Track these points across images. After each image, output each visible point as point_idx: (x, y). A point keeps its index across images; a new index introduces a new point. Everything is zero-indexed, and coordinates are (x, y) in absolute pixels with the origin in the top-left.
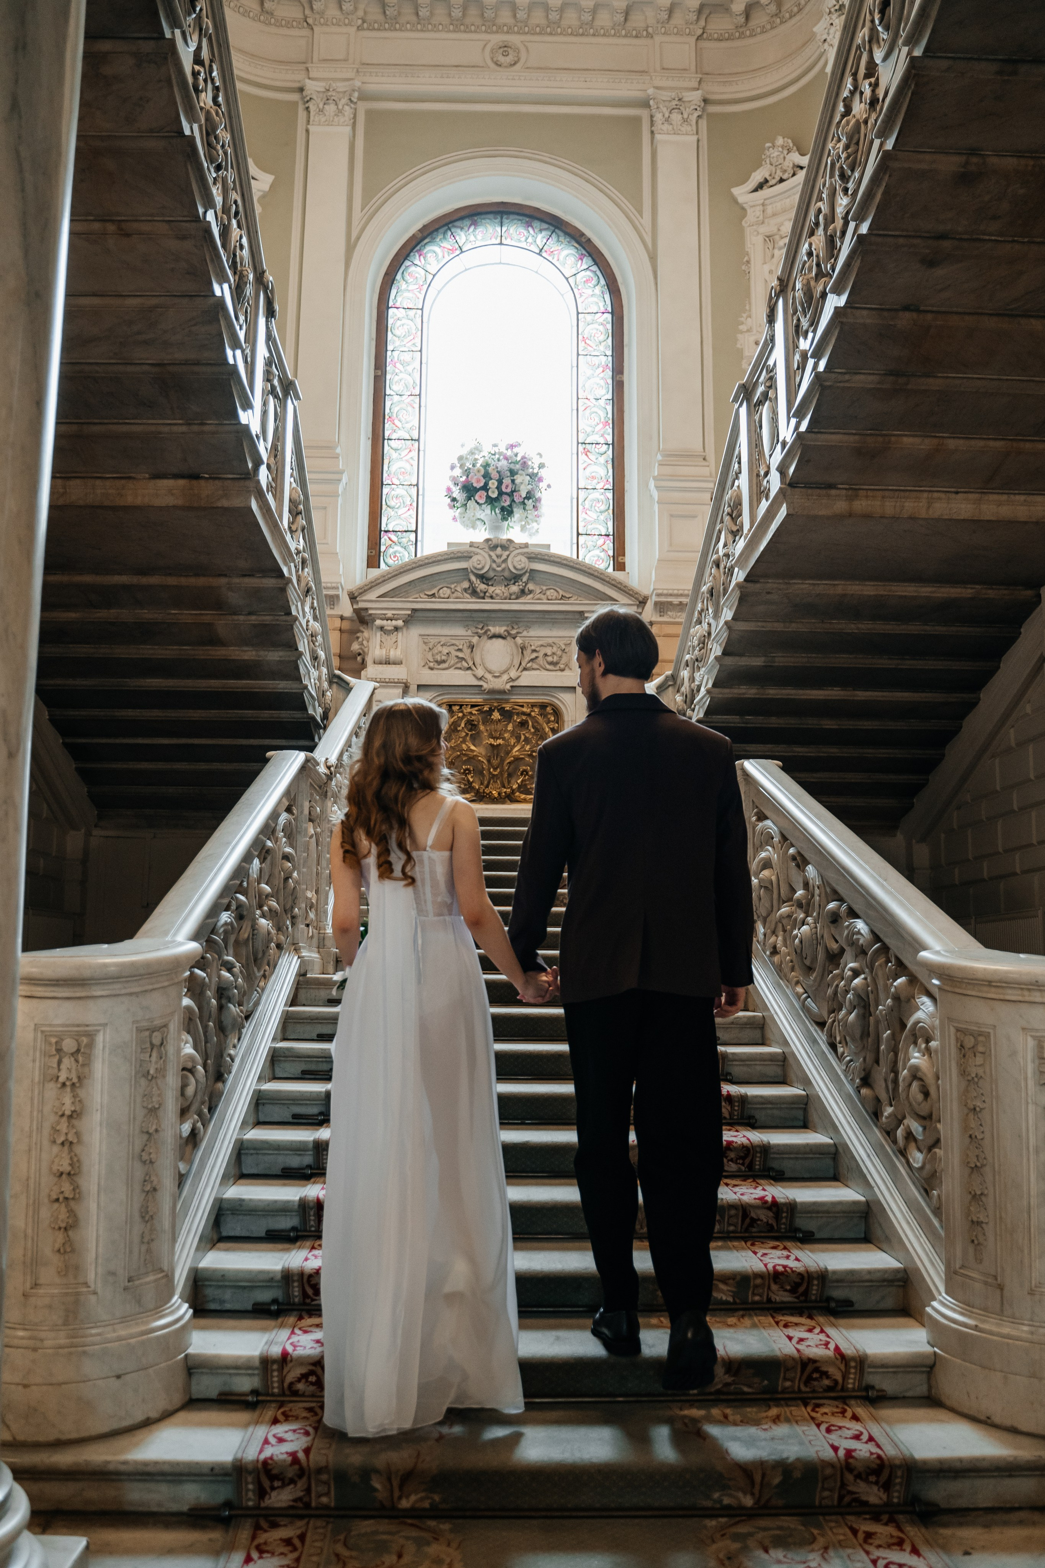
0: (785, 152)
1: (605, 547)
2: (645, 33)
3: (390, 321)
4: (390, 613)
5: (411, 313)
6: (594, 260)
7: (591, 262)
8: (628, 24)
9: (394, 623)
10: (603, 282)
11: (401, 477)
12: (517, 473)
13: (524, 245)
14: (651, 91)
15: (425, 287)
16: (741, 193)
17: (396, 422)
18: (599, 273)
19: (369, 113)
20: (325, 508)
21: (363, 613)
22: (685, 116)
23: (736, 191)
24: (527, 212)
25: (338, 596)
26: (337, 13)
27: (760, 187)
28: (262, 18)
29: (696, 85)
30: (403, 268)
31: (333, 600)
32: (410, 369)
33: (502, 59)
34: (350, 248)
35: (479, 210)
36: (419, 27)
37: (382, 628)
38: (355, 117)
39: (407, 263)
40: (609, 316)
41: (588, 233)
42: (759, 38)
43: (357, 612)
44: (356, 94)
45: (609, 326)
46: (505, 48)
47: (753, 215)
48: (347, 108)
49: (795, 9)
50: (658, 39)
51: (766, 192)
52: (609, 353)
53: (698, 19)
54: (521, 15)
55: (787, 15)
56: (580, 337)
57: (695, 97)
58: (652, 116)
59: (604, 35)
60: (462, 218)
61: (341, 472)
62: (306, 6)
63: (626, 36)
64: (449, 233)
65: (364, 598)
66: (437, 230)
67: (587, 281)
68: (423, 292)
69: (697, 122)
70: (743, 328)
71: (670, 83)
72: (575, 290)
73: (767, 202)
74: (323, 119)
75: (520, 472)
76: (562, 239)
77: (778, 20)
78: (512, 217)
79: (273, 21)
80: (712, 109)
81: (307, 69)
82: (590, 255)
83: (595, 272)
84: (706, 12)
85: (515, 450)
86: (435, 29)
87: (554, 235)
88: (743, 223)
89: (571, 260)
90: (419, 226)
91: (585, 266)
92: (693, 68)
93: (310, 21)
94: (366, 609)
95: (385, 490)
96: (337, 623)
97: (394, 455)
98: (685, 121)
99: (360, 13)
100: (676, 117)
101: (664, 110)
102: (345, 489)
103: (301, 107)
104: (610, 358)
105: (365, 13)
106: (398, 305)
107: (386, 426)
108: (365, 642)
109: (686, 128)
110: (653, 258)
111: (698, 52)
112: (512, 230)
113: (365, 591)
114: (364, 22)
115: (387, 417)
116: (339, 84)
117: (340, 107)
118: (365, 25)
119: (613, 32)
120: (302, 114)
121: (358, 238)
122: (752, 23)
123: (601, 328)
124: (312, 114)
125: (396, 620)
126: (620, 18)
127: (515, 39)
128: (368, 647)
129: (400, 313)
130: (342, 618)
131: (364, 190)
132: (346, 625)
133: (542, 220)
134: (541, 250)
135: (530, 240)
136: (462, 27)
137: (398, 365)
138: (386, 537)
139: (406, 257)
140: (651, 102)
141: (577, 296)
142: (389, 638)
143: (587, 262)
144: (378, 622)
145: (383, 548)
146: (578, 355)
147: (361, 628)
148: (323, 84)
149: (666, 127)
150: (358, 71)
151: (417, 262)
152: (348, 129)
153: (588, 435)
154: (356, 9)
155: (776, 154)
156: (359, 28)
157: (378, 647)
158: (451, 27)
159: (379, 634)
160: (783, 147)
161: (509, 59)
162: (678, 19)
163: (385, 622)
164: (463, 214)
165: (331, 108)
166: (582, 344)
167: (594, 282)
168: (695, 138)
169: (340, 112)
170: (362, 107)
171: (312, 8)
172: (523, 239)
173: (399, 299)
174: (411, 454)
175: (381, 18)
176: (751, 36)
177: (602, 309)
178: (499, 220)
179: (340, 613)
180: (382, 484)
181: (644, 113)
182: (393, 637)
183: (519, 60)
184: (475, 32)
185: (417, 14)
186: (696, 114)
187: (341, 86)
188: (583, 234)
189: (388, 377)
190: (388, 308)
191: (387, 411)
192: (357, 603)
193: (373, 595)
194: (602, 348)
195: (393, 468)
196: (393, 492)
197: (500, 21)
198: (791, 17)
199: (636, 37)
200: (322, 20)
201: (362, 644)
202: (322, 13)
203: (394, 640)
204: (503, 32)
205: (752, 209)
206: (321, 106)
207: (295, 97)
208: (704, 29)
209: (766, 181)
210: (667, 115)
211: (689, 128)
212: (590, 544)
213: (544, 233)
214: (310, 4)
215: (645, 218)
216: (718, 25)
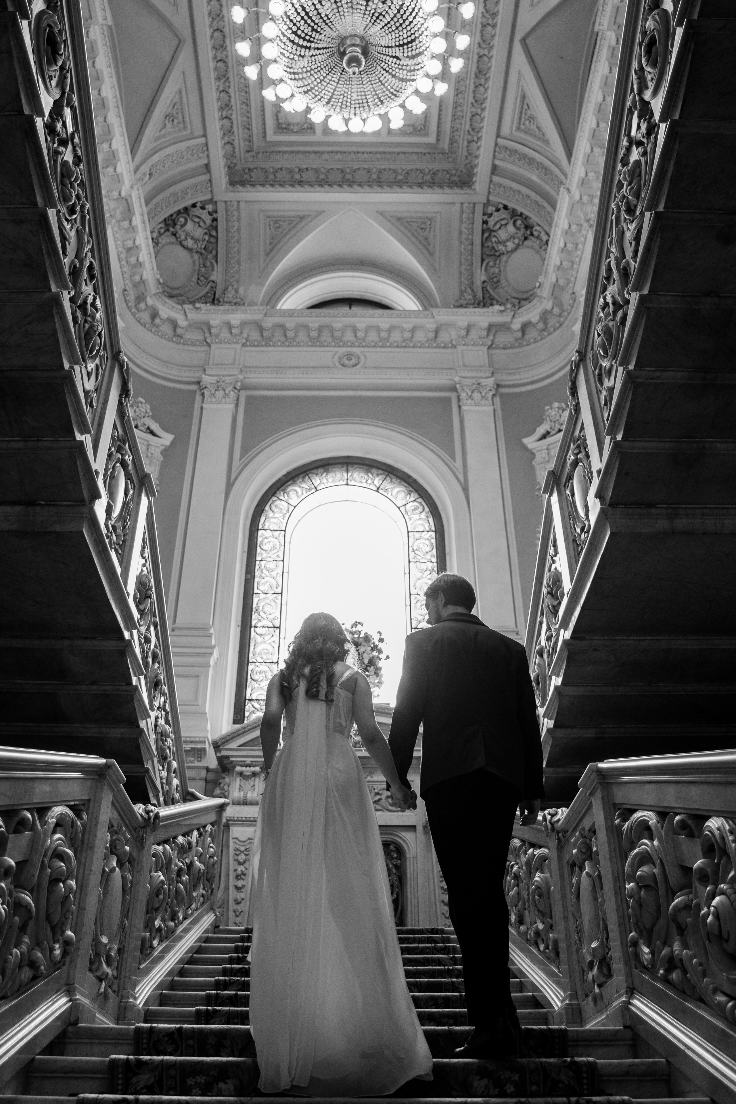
0: (561, 411)
2: (450, 345)
3: (260, 539)
4: (248, 760)
5: (276, 534)
6: (419, 495)
7: (416, 496)
8: (438, 340)
9: (252, 769)
10: (427, 509)
11: (264, 656)
12: (360, 645)
13: (365, 485)
14: (457, 379)
15: (288, 515)
16: (530, 442)
17: (262, 614)
18: (423, 503)
19: (248, 398)
20: (198, 676)
21: (225, 761)
22: (483, 394)
23: (526, 441)
24: (367, 462)
25: (204, 750)
26: (228, 336)
27: (544, 437)
28: (174, 339)
29: (490, 375)
30: (271, 501)
31: (200, 753)
32: (274, 574)
33: (346, 362)
34: (229, 486)
35: (330, 462)
36: (287, 344)
37: (241, 774)
38: (238, 400)
39: (274, 498)
40: (433, 534)
41: (414, 476)
42: (533, 346)
43: (220, 759)
44: (239, 384)
45: (434, 541)
46: (349, 356)
47: (540, 456)
48: (232, 393)
49: (557, 325)
50: (460, 348)
51: (549, 440)
52: (434, 560)
53: (488, 335)
54: (360, 334)
55: (552, 329)
56: (411, 549)
57: (490, 382)
58: (458, 397)
59: (421, 347)
60: (317, 468)
61: (213, 647)
62: (207, 332)
63: (436, 347)
64: (307, 478)
65: (226, 747)
66: (297, 476)
67: (415, 509)
68: (286, 519)
69: (492, 399)
71: (470, 374)
72: (406, 516)
73: (550, 447)
74: (214, 400)
75: (363, 644)
76: (394, 480)
77: (546, 333)
78: (355, 466)
79: (182, 341)
80: (503, 391)
81: (205, 370)
82: (416, 491)
83: (420, 503)
84: (494, 330)
85: (359, 628)
86: (298, 345)
87: (388, 478)
88: (533, 463)
89: (402, 495)
90: (284, 472)
91: (412, 499)
92: (487, 365)
93: (209, 341)
94: (228, 757)
95: (251, 667)
96: (203, 774)
97: (259, 639)
98: (483, 397)
99: (245, 335)
100: (476, 395)
101: (468, 390)
102: (216, 663)
103: (198, 394)
104: (435, 564)
105: (248, 335)
106: (266, 527)
107: (253, 617)
108: (226, 787)
109: (483, 402)
110: (465, 490)
111: (490, 356)
112: (356, 475)
113: (228, 741)
114: (247, 341)
115: (254, 610)
116: (227, 378)
117: (227, 392)
118: (248, 343)
119: (427, 345)
120: (198, 398)
121: (236, 479)
122: (528, 336)
123: (427, 542)
124: (206, 397)
125: (254, 766)
126: (432, 335)
127: (357, 350)
128: (228, 791)
129: (268, 534)
130: (208, 769)
131: (242, 447)
132: (211, 776)
133: (378, 468)
134: (378, 489)
135: (369, 481)
136: (318, 344)
137: (264, 571)
138: (250, 705)
139: (274, 494)
140: (458, 386)
141: (407, 520)
142: (247, 783)
143: (414, 496)
144: (238, 769)
145: (247, 714)
146: (409, 562)
147: (224, 775)
148: (215, 378)
149: (469, 402)
150: (241, 371)
151: (281, 497)
152: (232, 406)
153: (420, 622)
154: (242, 333)
155: (553, 413)
156: (244, 345)
157: (237, 790)
158: (310, 344)
159: (238, 779)
160: (559, 408)
161: (353, 362)
162: (474, 335)
163: (244, 769)
164: (317, 464)
165: (220, 393)
166: (412, 555)
167: (421, 510)
168: (492, 408)
169: (226, 396)
170: (243, 394)
171: (210, 333)
172: (364, 481)
173: (267, 524)
174: (273, 639)
175: (259, 338)
176: (527, 345)
177: (427, 529)
178: (345, 468)
179: (206, 765)
180: (248, 662)
181: (453, 395)
182: (251, 782)
183: (359, 363)
184: (327, 346)
185: (286, 336)
186: (491, 393)
187: (228, 379)
188: (410, 477)
189: (256, 580)
190: (258, 530)
191: (254, 605)
192: (220, 751)
193: (234, 745)
194: (428, 556)
195: (258, 650)
196: (257, 669)
197: (345, 339)
198: (555, 330)
199: (444, 347)
200: (217, 340)
201: (223, 789)
202: (217, 336)
203: (252, 784)
204: (347, 346)
205: (540, 453)
206: (213, 392)
207: (194, 387)
208: (493, 341)
209: (548, 433)
210: (470, 394)
211: (487, 402)
213: (380, 477)
214: (209, 327)
215: (459, 464)
216: (503, 338)
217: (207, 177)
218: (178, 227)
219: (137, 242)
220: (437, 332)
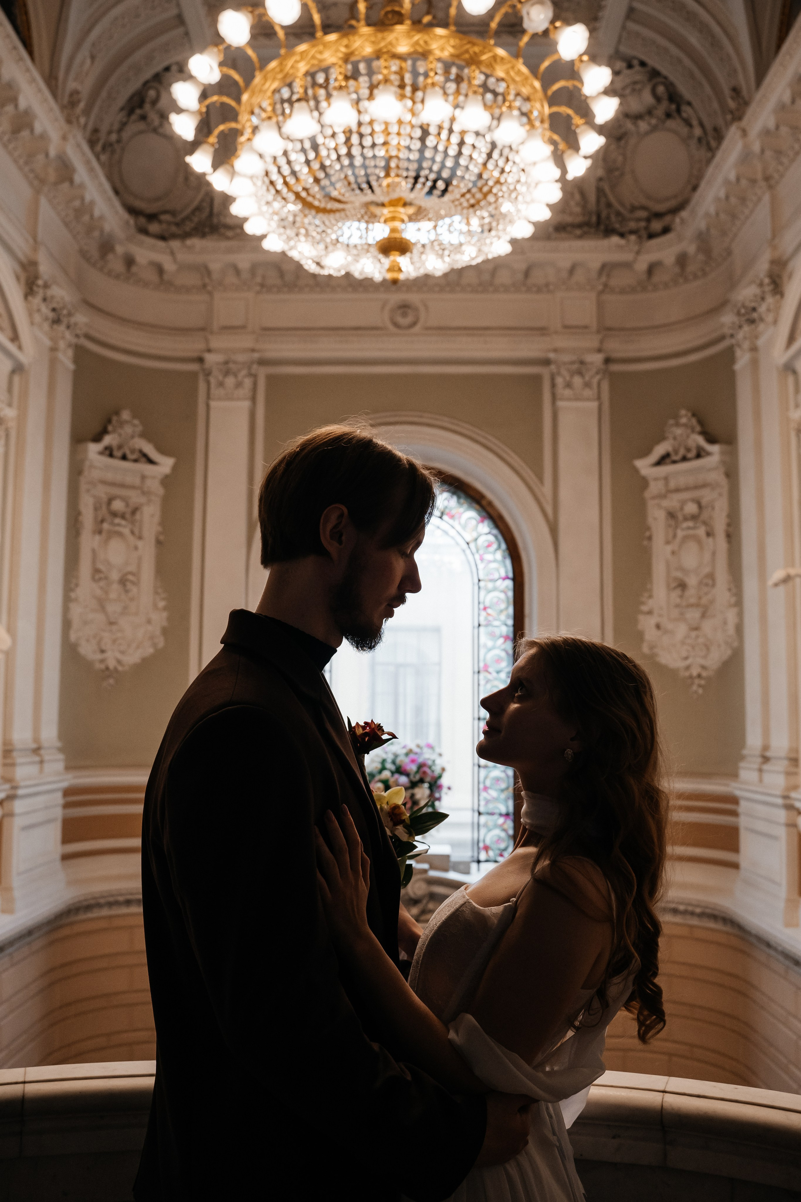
1: (505, 826)
2: (545, 289)
6: (496, 524)
7: (492, 526)
8: (528, 283)
10: (504, 546)
14: (552, 352)
16: (643, 466)
18: (500, 537)
19: (270, 378)
22: (588, 379)
23: (638, 463)
26: (236, 281)
27: (663, 461)
28: (162, 288)
29: (599, 345)
33: (401, 320)
38: (255, 388)
40: (510, 583)
42: (662, 292)
45: (510, 594)
46: (405, 308)
47: (654, 488)
48: (247, 379)
49: (701, 274)
50: (558, 293)
51: (668, 467)
52: (510, 622)
53: (599, 277)
55: (691, 276)
56: (481, 606)
57: (597, 359)
58: (554, 378)
59: (504, 291)
62: (205, 276)
63: (526, 292)
67: (488, 546)
69: (599, 386)
70: (644, 608)
71: (572, 344)
72: (476, 556)
73: (670, 478)
74: (223, 393)
76: (463, 501)
77: (682, 280)
79: (172, 289)
80: (614, 369)
81: (207, 339)
82: (491, 517)
83: (496, 536)
84: (608, 271)
87: (455, 497)
88: (646, 495)
89: (473, 523)
91: (487, 530)
92: (596, 324)
93: (209, 287)
98: (587, 385)
99: (259, 279)
100: (577, 381)
101: (566, 373)
103: (201, 380)
104: (511, 628)
105: (264, 277)
109: (588, 393)
111: (600, 305)
114: (262, 286)
116: (239, 355)
117: (239, 378)
118: (264, 290)
119: (513, 289)
120: (202, 388)
122: (656, 279)
123: (503, 595)
124: (212, 386)
127: (414, 299)
133: (443, 482)
134: (442, 514)
136: (360, 288)
141: (479, 562)
143: (489, 525)
146: (479, 625)
148: (222, 356)
149: (567, 392)
150: (257, 339)
152: (248, 403)
154: (254, 274)
155: (680, 429)
156: (258, 293)
158: (350, 289)
161: (409, 320)
162: (579, 276)
165: (230, 381)
166: (483, 614)
167: (495, 546)
168: (597, 401)
169: (239, 385)
170: (262, 372)
171: (210, 278)
175: (280, 281)
176: (654, 290)
177: (504, 575)
181: (546, 373)
183: (418, 320)
184: (374, 292)
186: (599, 376)
187: (241, 358)
194: (503, 617)
198: (694, 279)
199: (537, 292)
200: (221, 287)
202: (220, 282)
204: (402, 293)
205: (656, 483)
206: (221, 379)
207: (195, 368)
208: (606, 284)
209: (669, 457)
210: (568, 379)
211: (591, 393)
212: (491, 824)
213: (445, 494)
214: (209, 273)
215: (547, 489)
216: (620, 279)
217: (180, 30)
218: (147, 106)
219: (88, 198)
220: (527, 273)
